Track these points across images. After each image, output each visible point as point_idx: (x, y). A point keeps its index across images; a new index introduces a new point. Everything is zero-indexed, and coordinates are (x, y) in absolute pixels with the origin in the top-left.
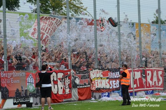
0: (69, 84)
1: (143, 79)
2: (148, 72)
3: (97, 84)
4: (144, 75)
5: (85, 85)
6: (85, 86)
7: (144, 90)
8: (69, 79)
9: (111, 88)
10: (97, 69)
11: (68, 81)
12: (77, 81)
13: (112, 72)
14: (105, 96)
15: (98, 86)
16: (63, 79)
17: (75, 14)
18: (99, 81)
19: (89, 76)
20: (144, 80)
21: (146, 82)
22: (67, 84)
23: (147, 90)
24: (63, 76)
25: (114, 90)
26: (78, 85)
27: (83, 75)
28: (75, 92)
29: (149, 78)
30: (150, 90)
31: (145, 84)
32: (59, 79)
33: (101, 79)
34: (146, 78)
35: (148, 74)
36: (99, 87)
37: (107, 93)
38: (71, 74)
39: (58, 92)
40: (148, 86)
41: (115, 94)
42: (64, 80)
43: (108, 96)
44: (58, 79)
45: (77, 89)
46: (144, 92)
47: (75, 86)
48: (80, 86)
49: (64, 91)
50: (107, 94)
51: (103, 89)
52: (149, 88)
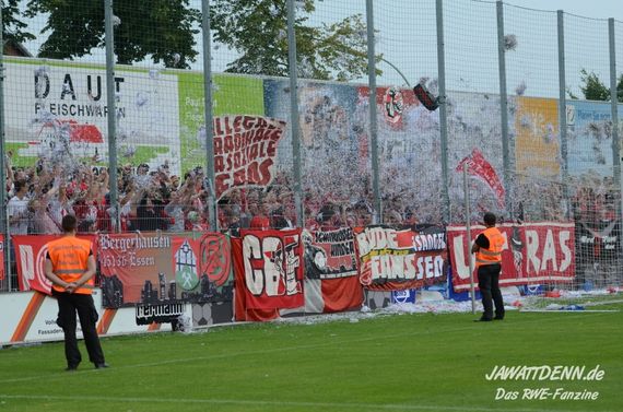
0: (296, 268)
1: (516, 253)
2: (528, 233)
3: (379, 267)
4: (520, 243)
5: (343, 270)
6: (344, 275)
7: (517, 285)
8: (296, 255)
9: (420, 276)
10: (377, 226)
11: (292, 261)
12: (321, 261)
13: (426, 235)
14: (401, 300)
15: (380, 272)
16: (279, 254)
17: (349, 74)
18: (385, 258)
19: (354, 248)
20: (518, 255)
21: (524, 261)
22: (291, 269)
23: (525, 284)
24: (278, 248)
25: (427, 284)
26: (322, 272)
27: (335, 243)
28: (313, 289)
29: (532, 248)
30: (535, 283)
31: (519, 268)
32: (268, 254)
33: (392, 253)
34: (522, 248)
35: (530, 239)
36: (384, 276)
37: (408, 292)
38: (303, 241)
39: (264, 288)
40: (528, 270)
41: (430, 295)
42: (281, 257)
43: (412, 299)
44: (265, 256)
45: (319, 281)
46: (515, 289)
47: (315, 272)
48: (329, 272)
49: (282, 287)
50: (408, 295)
51: (397, 280)
52: (531, 276)
